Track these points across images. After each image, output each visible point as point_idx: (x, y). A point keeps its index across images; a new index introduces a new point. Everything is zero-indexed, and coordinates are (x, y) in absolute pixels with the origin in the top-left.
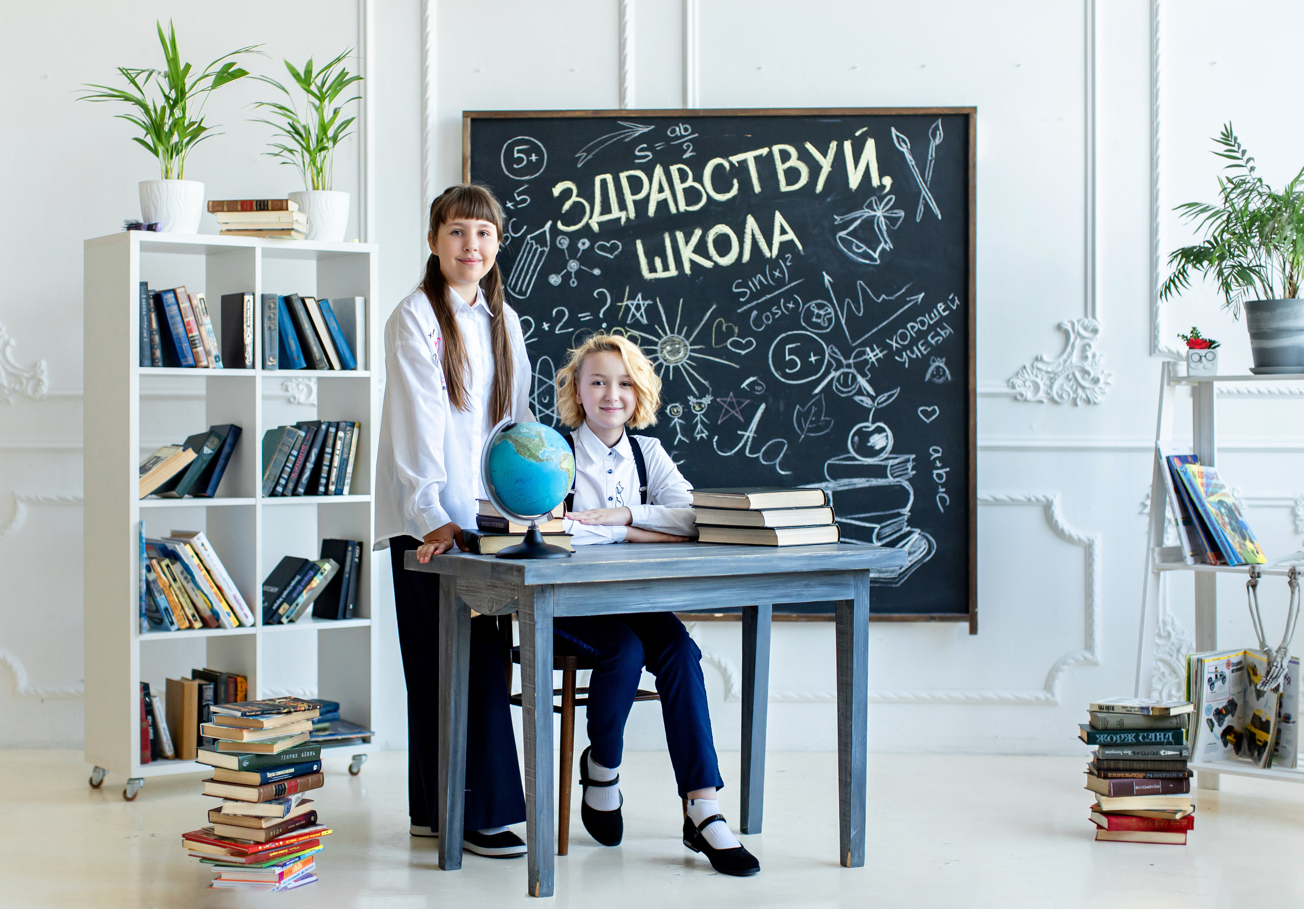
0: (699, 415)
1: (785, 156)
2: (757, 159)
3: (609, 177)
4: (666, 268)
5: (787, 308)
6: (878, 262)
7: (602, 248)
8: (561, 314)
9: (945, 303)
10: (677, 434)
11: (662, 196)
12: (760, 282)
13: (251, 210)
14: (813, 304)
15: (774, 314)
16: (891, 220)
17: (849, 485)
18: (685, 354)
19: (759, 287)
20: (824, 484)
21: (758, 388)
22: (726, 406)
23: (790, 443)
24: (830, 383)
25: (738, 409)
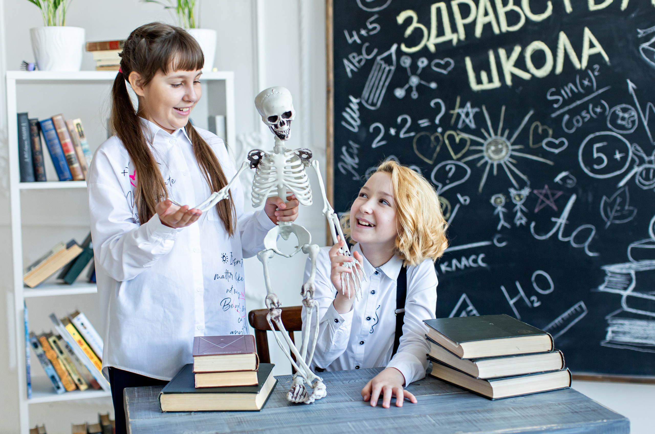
0: (519, 204)
3: (442, 5)
4: (490, 80)
5: (595, 113)
7: (438, 65)
8: (404, 121)
10: (498, 220)
11: (487, 20)
12: (572, 90)
14: (618, 109)
15: (583, 118)
17: (650, 266)
18: (507, 153)
19: (570, 94)
20: (627, 265)
21: (569, 181)
22: (541, 197)
23: (597, 230)
24: (634, 177)
25: (552, 200)
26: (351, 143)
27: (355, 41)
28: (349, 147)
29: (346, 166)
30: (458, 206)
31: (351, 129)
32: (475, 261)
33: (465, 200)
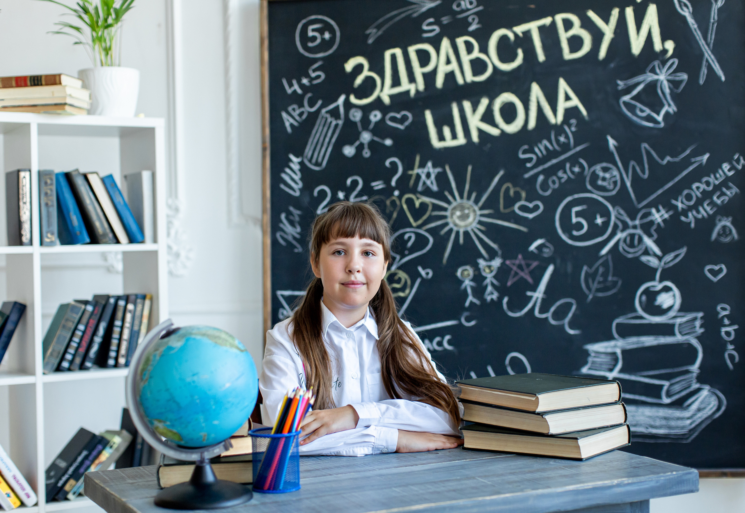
0: (489, 277)
1: (568, 25)
2: (541, 29)
3: (398, 52)
4: (454, 136)
5: (573, 172)
6: (662, 125)
7: (393, 119)
8: (355, 183)
9: (730, 163)
10: (467, 295)
11: (449, 68)
12: (546, 148)
13: (26, 85)
14: (598, 168)
15: (560, 178)
16: (674, 84)
17: (637, 343)
18: (474, 219)
19: (544, 152)
20: (612, 343)
21: (546, 250)
22: (515, 268)
23: (578, 304)
24: (617, 244)
25: (527, 271)
26: (291, 209)
27: (295, 92)
28: (289, 214)
29: (285, 236)
30: (419, 281)
31: (291, 192)
32: (440, 344)
33: (427, 274)
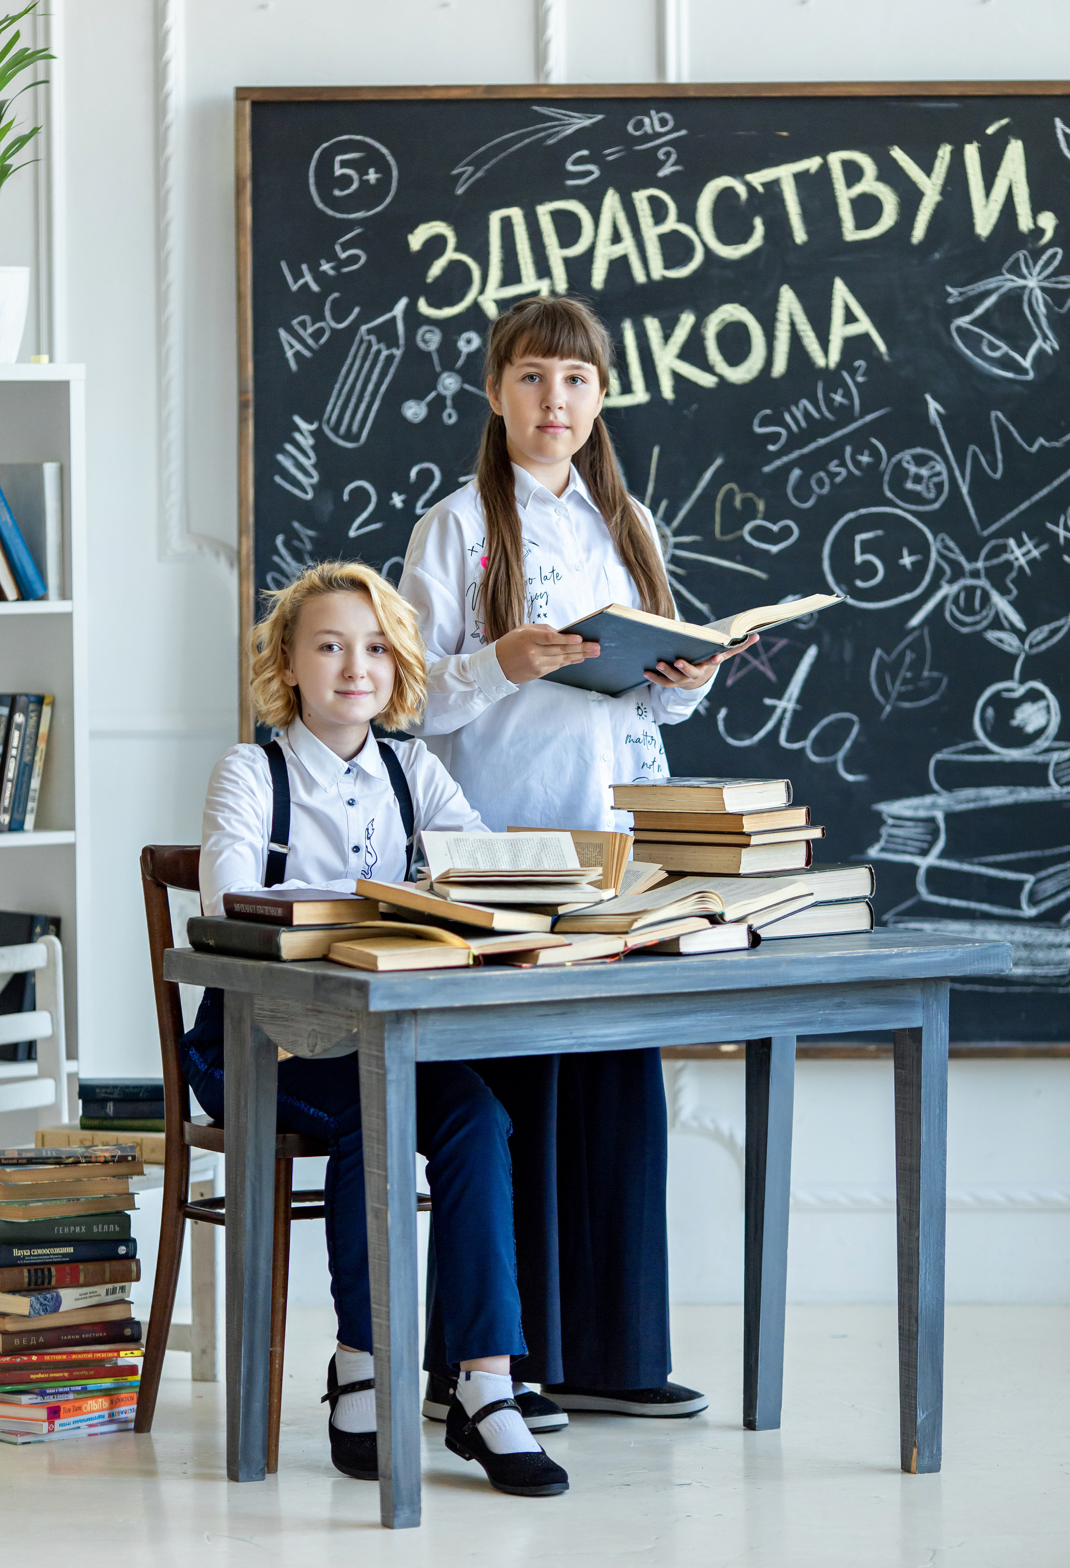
1: (853, 173)
2: (801, 179)
3: (516, 214)
4: (626, 388)
5: (857, 464)
6: (1032, 377)
8: (426, 477)
11: (618, 251)
12: (807, 414)
14: (906, 456)
15: (832, 475)
16: (1055, 296)
17: (976, 800)
19: (803, 424)
20: (928, 799)
23: (864, 724)
24: (940, 607)
25: (765, 656)
26: (297, 525)
27: (305, 287)
28: (292, 536)
31: (296, 492)
